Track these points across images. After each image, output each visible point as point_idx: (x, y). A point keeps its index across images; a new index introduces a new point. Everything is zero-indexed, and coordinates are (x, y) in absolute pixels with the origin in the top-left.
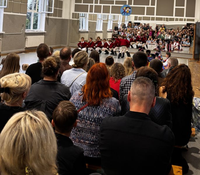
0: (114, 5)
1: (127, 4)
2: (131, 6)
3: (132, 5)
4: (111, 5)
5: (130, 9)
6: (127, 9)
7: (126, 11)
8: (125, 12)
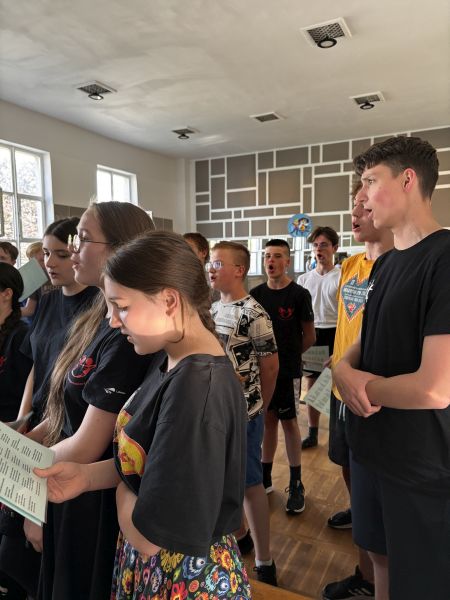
0: (275, 217)
1: (302, 212)
2: (309, 215)
3: (313, 214)
4: (267, 218)
5: (308, 221)
6: (302, 223)
7: (300, 226)
8: (296, 229)
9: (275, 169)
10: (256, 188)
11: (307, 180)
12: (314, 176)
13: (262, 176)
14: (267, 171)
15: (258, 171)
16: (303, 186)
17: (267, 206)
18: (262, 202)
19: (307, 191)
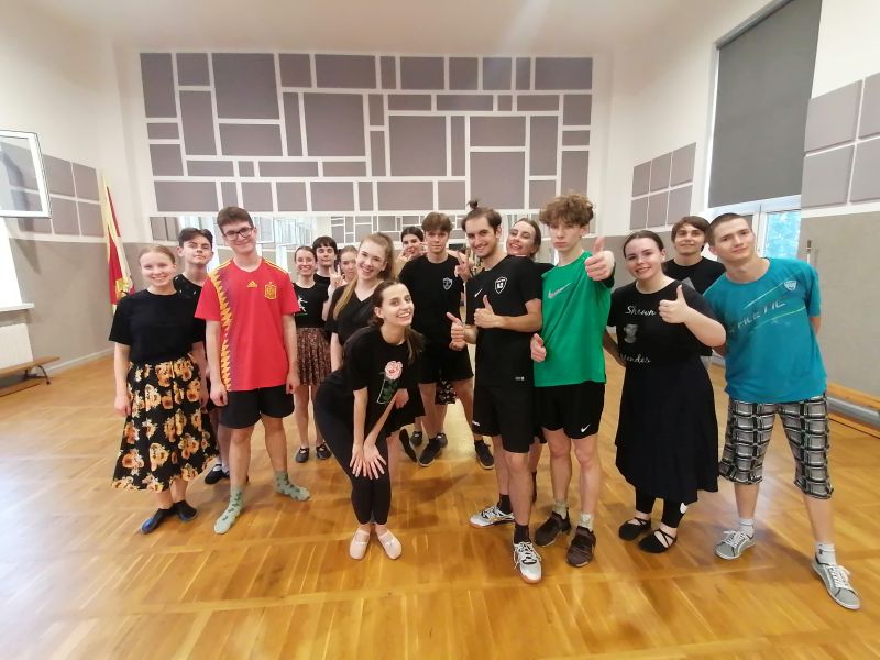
0: (321, 178)
3: (388, 178)
4: (308, 180)
9: (314, 89)
10: (281, 122)
11: (377, 119)
12: (388, 113)
13: (291, 99)
14: (300, 91)
15: (281, 90)
16: (368, 128)
17: (305, 158)
18: (295, 149)
19: (377, 138)
